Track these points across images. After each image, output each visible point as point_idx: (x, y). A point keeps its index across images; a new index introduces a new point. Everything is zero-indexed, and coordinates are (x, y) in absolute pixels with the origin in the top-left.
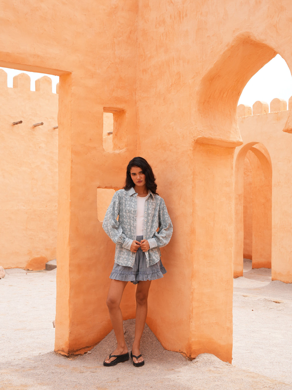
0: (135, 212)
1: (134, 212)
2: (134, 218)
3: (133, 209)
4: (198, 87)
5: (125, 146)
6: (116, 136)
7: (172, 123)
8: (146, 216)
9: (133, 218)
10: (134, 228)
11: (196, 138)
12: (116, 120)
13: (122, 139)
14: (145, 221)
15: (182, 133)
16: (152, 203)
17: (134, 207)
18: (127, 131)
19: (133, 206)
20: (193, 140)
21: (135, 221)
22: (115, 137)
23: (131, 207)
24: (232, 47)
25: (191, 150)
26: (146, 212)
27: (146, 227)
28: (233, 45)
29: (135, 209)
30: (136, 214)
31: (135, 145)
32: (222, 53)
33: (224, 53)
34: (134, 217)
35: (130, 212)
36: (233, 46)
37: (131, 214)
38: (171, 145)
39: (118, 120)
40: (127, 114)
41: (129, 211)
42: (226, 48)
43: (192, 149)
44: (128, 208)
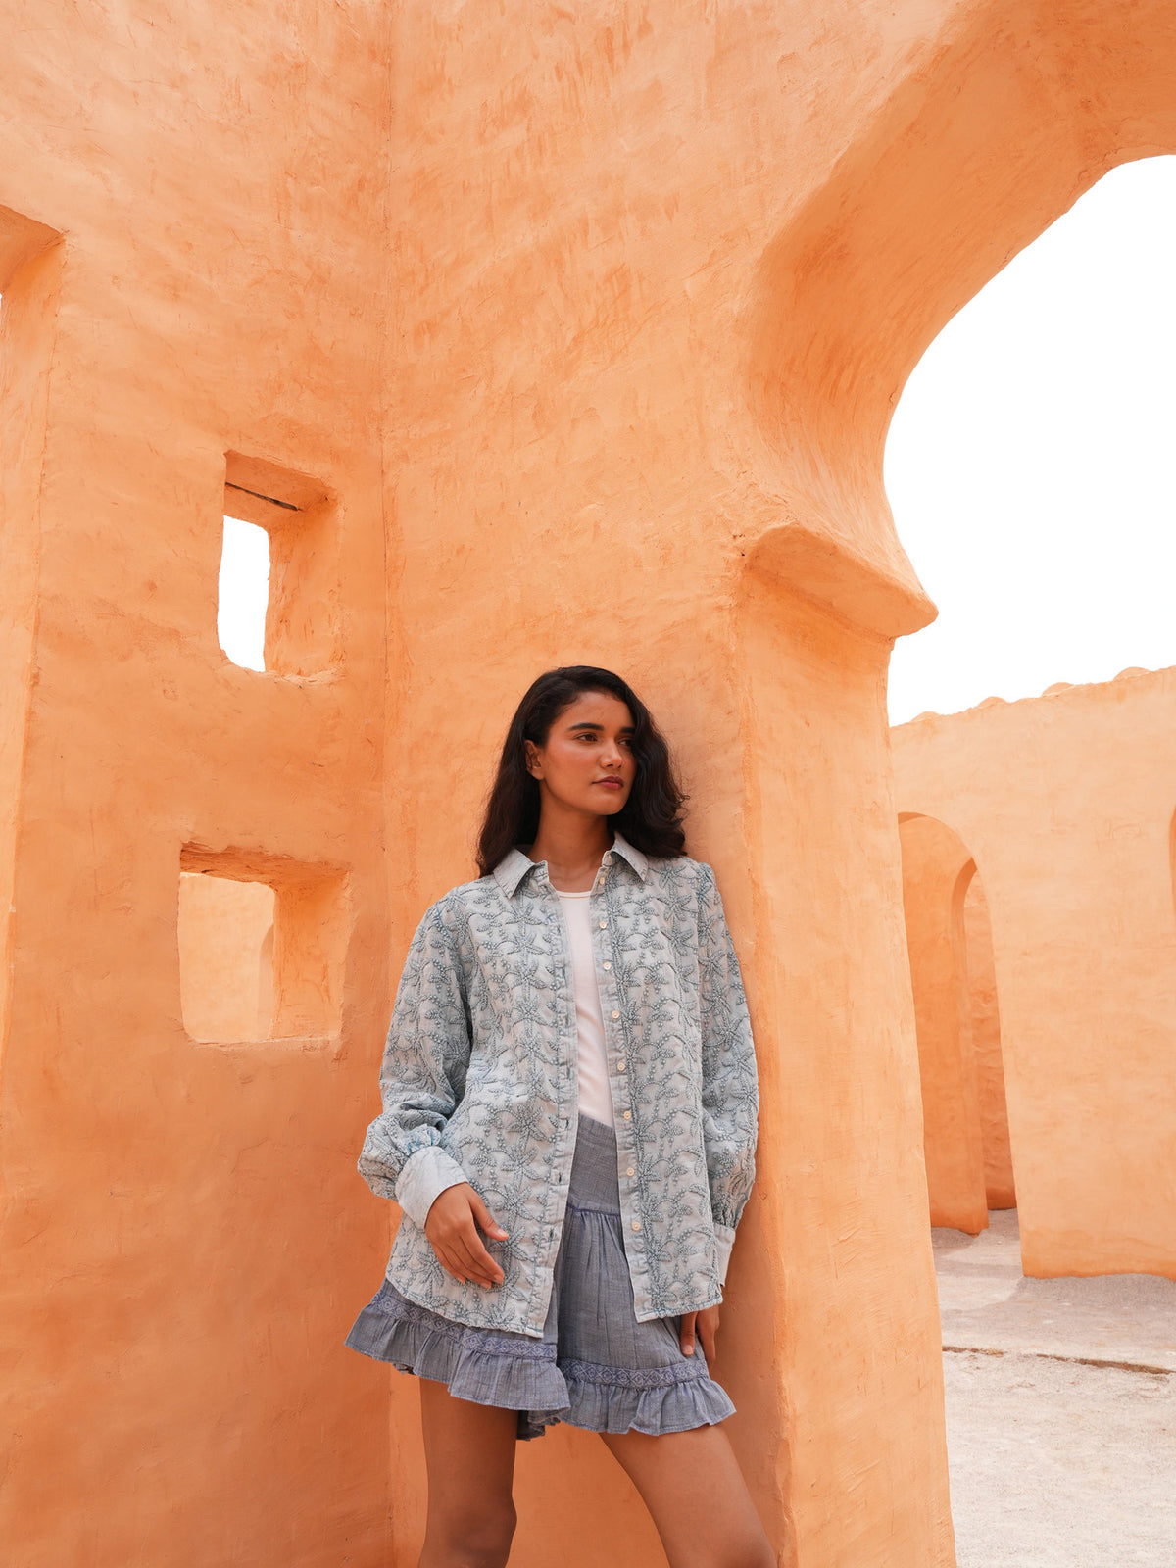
0: (559, 972)
1: (553, 973)
2: (559, 1009)
3: (543, 961)
4: (739, 296)
5: (332, 660)
6: (283, 627)
7: (591, 506)
8: (613, 987)
9: (554, 1007)
10: (564, 1069)
11: (757, 538)
12: (280, 555)
13: (312, 632)
14: (613, 1020)
15: (655, 537)
16: (640, 903)
17: (546, 946)
18: (339, 586)
19: (539, 942)
20: (735, 555)
21: (567, 1026)
22: (278, 631)
23: (532, 949)
24: (944, 52)
25: (720, 608)
26: (604, 961)
27: (623, 1055)
28: (947, 41)
29: (557, 957)
30: (567, 985)
31: (381, 659)
32: (878, 100)
33: (890, 99)
34: (560, 1003)
35: (528, 977)
36: (949, 48)
37: (534, 992)
38: (591, 614)
39: (292, 551)
40: (340, 512)
41: (518, 973)
42: (906, 71)
43: (725, 600)
44: (515, 958)
